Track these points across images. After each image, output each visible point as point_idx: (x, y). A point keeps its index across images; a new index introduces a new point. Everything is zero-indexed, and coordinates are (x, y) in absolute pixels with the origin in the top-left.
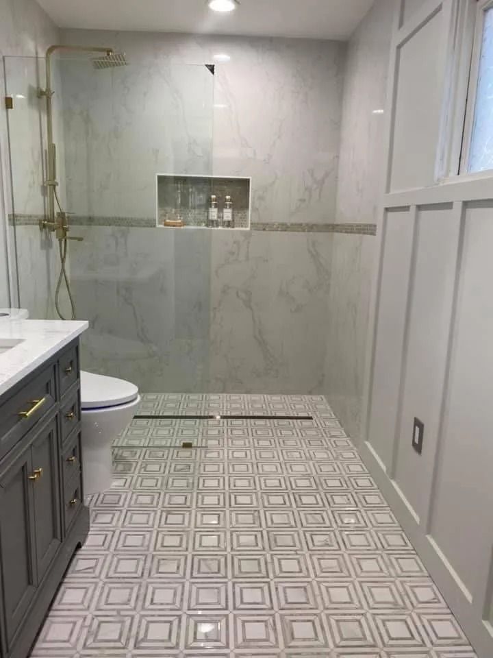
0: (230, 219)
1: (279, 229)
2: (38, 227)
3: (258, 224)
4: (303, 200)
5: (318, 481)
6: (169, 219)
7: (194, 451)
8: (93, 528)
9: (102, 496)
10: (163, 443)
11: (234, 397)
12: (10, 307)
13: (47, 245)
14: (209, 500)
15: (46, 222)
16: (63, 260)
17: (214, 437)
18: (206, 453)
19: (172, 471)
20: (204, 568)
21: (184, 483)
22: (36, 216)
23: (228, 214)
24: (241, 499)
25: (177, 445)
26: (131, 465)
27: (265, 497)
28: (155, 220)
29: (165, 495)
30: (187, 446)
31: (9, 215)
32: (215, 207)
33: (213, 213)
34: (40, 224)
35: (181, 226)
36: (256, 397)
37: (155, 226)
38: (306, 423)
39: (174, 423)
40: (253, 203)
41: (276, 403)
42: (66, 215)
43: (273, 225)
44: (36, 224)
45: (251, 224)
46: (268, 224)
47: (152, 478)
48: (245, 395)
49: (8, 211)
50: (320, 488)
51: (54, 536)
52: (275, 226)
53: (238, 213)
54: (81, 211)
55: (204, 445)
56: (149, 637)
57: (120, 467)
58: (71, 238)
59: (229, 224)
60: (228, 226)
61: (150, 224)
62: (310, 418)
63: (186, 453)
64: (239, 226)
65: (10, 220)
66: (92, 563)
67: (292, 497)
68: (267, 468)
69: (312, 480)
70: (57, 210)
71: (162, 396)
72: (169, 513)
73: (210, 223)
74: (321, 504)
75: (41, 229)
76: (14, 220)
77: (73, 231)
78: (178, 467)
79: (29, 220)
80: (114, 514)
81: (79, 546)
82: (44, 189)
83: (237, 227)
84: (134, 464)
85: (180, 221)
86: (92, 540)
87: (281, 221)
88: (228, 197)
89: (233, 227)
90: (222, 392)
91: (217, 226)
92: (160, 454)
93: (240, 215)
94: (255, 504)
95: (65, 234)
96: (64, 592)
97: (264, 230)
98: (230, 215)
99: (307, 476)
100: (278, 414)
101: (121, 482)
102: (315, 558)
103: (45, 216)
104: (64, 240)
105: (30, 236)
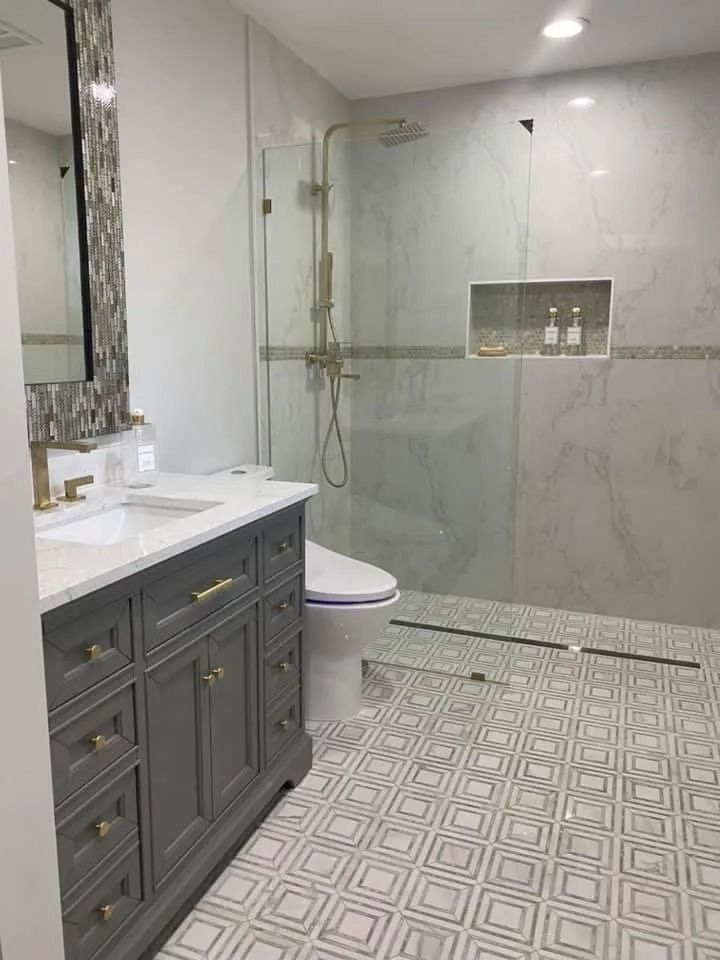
0: (578, 342)
1: (660, 356)
2: (304, 362)
3: (624, 348)
4: (700, 310)
5: (674, 767)
6: (487, 346)
7: (486, 687)
8: (317, 765)
9: (341, 726)
10: (446, 669)
11: (575, 617)
13: (315, 385)
14: (484, 761)
15: (314, 356)
16: (335, 405)
17: (523, 672)
18: (503, 693)
19: (446, 710)
20: (446, 856)
21: (457, 729)
22: (303, 348)
23: (574, 335)
24: (534, 770)
25: (464, 674)
26: (392, 692)
27: (575, 774)
28: (464, 348)
29: (425, 741)
30: (478, 677)
31: (260, 348)
32: (555, 325)
33: (551, 334)
34: (306, 358)
35: (504, 355)
36: (613, 621)
37: (463, 357)
38: (690, 672)
39: (469, 643)
40: (615, 317)
41: (643, 635)
42: (341, 345)
43: (649, 349)
44: (302, 358)
45: (612, 349)
46: (639, 348)
47: (414, 714)
48: (594, 616)
49: (260, 342)
50: (675, 779)
51: (248, 762)
52: (652, 352)
53: (594, 333)
54: (366, 340)
55: (504, 681)
56: (342, 930)
57: (377, 692)
58: (347, 376)
59: (581, 350)
60: (577, 354)
61: (458, 353)
62: (697, 666)
63: (473, 687)
64: (594, 353)
65: (261, 354)
66: (300, 811)
67: (620, 782)
68: (592, 731)
69: (664, 763)
70: (330, 339)
71: (467, 602)
72: (422, 767)
73: (547, 350)
74: (667, 804)
75: (308, 366)
76: (267, 354)
77: (348, 366)
78: (456, 706)
79: (290, 354)
80: (349, 754)
81: (288, 786)
82: (314, 311)
83: (590, 353)
84: (397, 690)
85: (500, 348)
86: (311, 781)
87: (665, 343)
88: (576, 310)
89: (585, 354)
90: (557, 606)
91: (559, 353)
92: (436, 683)
93: (595, 335)
94: (555, 780)
95: (339, 371)
96: (256, 840)
97: (633, 357)
98: (555, 336)
99: (653, 755)
100: (640, 652)
101: (371, 712)
102: (627, 887)
103: (315, 348)
104: (336, 379)
105: (291, 376)
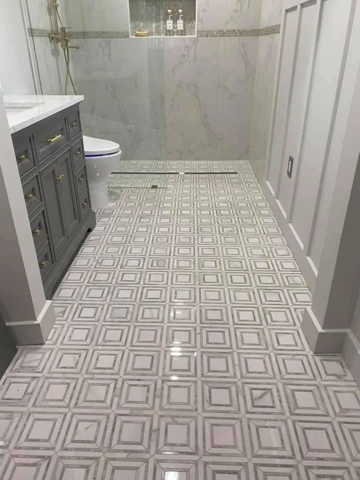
0: (182, 28)
1: (218, 35)
2: (48, 39)
3: (203, 32)
4: (236, 11)
5: (232, 204)
6: (139, 31)
7: (158, 190)
8: (98, 223)
9: (103, 210)
10: (140, 186)
11: (187, 162)
12: (37, 94)
13: (55, 53)
14: (165, 212)
15: (53, 35)
16: (67, 64)
17: (171, 183)
18: (166, 191)
19: (144, 199)
20: (159, 240)
21: (151, 205)
22: (46, 31)
23: (180, 24)
24: (183, 212)
25: (149, 187)
26: (120, 197)
27: (199, 211)
28: (128, 32)
29: (140, 210)
30: (154, 187)
31: (28, 29)
32: (171, 20)
33: (170, 24)
34: (49, 37)
35: (148, 36)
36: (202, 162)
37: (129, 37)
38: (234, 175)
39: (147, 176)
40: (198, 15)
41: (217, 165)
42: (66, 29)
43: (214, 31)
44: (46, 36)
45: (198, 32)
46: (210, 31)
47: (132, 202)
48: (195, 161)
49: (27, 26)
50: (233, 207)
51: (75, 218)
52: (215, 33)
53: (189, 23)
54: (77, 28)
55: (165, 187)
56: (128, 265)
57: (114, 197)
58: (71, 47)
59: (183, 33)
60: (181, 35)
61: (125, 35)
62: (237, 173)
63: (153, 191)
64: (189, 35)
65: (29, 32)
66: (98, 238)
67: (215, 211)
68: (202, 198)
69: (229, 203)
70: (60, 26)
71: (141, 162)
72: (141, 218)
73: (168, 33)
74: (232, 214)
75: (51, 41)
76: (32, 32)
77: (73, 42)
78: (148, 198)
79: (41, 33)
80: (110, 218)
81: (90, 231)
82: (49, 10)
83: (187, 35)
84: (122, 196)
85: (146, 32)
86: (98, 228)
87: (220, 28)
88: (180, 11)
89: (185, 35)
90: (180, 160)
91: (173, 35)
92: (138, 191)
93: (190, 25)
94: (192, 214)
95: (67, 45)
96: (83, 249)
97: (207, 36)
99: (225, 202)
100: (215, 171)
101: (115, 204)
102: (222, 237)
103: (52, 31)
104: (66, 49)
105: (43, 45)
